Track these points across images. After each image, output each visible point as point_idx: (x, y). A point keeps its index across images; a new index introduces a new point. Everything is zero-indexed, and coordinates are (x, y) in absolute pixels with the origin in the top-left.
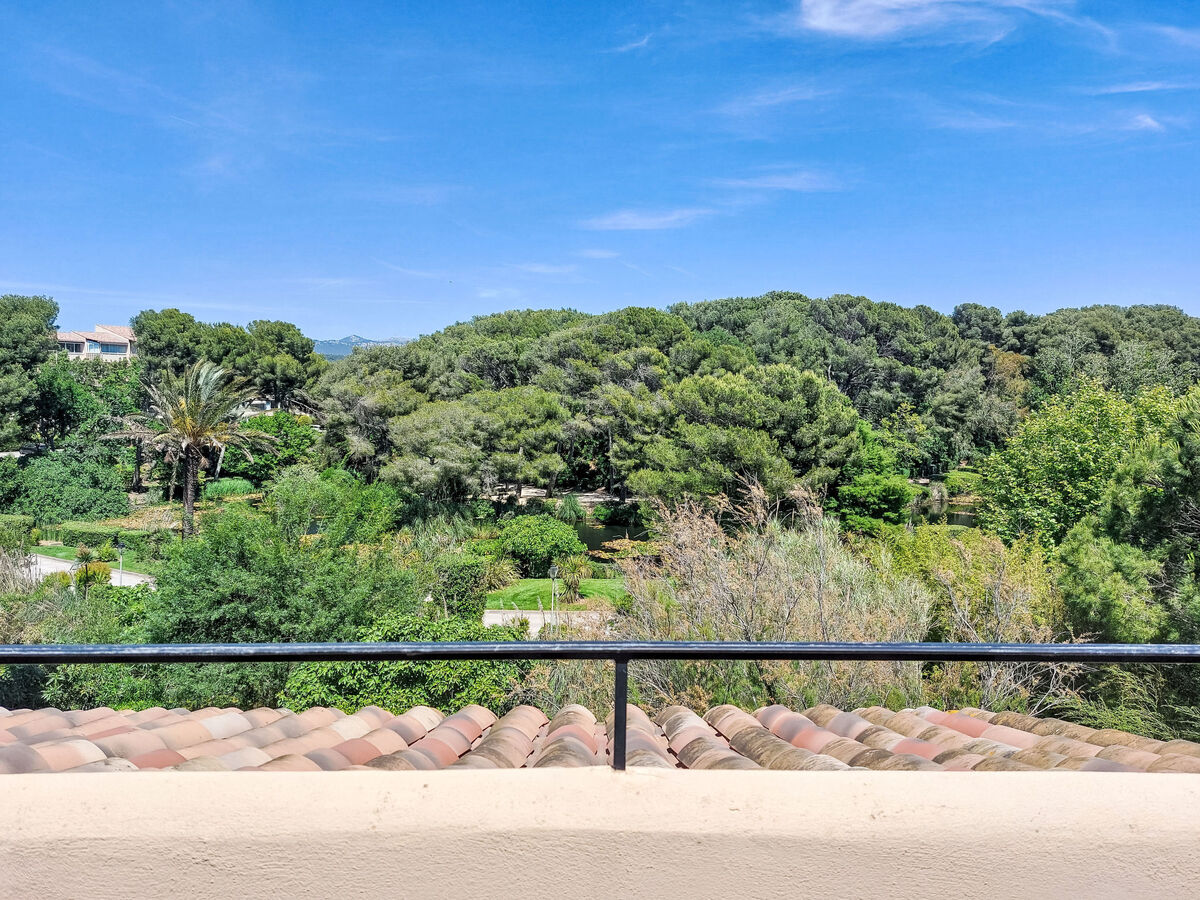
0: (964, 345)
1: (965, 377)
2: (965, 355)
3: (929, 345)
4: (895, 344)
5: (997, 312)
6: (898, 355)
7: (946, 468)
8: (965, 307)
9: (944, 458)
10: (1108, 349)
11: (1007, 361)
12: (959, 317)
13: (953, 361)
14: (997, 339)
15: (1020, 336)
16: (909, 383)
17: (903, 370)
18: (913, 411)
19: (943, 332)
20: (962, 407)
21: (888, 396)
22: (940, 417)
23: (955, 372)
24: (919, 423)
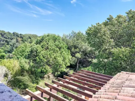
0: (14, 37)
1: (14, 41)
2: (14, 38)
3: (9, 37)
4: (4, 36)
5: (18, 33)
6: (5, 37)
7: (12, 52)
8: (14, 32)
9: (12, 50)
10: (30, 38)
11: (19, 39)
12: (13, 33)
13: (13, 39)
14: (18, 36)
15: (21, 36)
16: (6, 41)
17: (5, 39)
18: (7, 45)
19: (11, 35)
20: (14, 44)
21: (3, 43)
22: (11, 46)
23: (13, 40)
24: (8, 46)
